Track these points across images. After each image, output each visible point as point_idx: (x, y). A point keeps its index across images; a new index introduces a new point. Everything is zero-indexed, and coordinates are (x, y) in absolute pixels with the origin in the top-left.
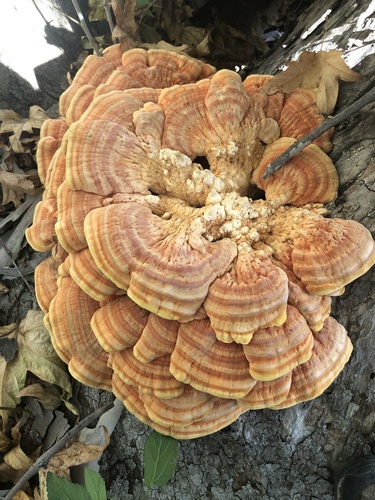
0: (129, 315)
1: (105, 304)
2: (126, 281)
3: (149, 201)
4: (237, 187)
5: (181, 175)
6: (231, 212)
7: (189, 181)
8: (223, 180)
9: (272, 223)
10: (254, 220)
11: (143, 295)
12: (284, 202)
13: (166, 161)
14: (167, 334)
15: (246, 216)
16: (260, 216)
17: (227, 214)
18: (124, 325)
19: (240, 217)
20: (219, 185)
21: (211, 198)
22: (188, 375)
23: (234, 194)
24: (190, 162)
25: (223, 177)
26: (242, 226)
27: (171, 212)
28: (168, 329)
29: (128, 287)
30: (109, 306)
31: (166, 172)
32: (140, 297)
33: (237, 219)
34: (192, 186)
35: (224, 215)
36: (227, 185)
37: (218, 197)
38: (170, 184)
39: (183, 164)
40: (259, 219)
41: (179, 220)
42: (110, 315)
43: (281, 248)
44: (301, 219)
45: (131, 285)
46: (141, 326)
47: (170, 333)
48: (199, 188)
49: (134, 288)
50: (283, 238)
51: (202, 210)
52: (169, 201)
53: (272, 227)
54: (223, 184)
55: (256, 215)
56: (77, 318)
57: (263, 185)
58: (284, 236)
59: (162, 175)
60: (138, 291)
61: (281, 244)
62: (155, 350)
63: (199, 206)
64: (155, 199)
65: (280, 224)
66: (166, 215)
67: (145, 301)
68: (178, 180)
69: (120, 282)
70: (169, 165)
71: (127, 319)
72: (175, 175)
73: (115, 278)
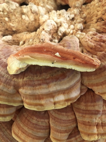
0: (35, 118)
1: (15, 117)
2: (19, 99)
3: (6, 40)
4: (52, 8)
5: (17, 15)
6: (58, 21)
7: (23, 16)
8: (43, 7)
9: (84, 15)
10: (73, 19)
11: (37, 102)
12: (82, 3)
13: (3, 11)
14: (68, 116)
15: (68, 19)
16: (75, 15)
17: (57, 23)
18: (36, 127)
19: (65, 21)
20: (42, 10)
21: (42, 19)
22: (98, 135)
23: (54, 11)
24: (18, 5)
25: (42, 5)
26: (69, 26)
27: (23, 40)
28: (66, 112)
29: (22, 102)
30: (18, 119)
31: (7, 19)
32: (36, 105)
33: (64, 23)
34: (27, 18)
35: (56, 24)
36: (47, 9)
37: (46, 17)
38: (14, 25)
39: (14, 7)
40: (76, 18)
41: (31, 40)
42: (22, 125)
43: (97, 26)
44: (100, 3)
45: (24, 100)
46: (46, 121)
47: (69, 114)
48: (32, 17)
49: (27, 101)
50: (95, 20)
51: (41, 28)
52: (18, 35)
53: (85, 18)
54: (44, 9)
55: (72, 16)
56: (3, 137)
57: (65, 2)
58: (95, 19)
59: (6, 22)
60: (32, 102)
61: (96, 24)
62: (66, 132)
63: (39, 27)
64: (9, 38)
65: (88, 14)
66: (21, 43)
67: (41, 105)
68: (17, 20)
69: (15, 102)
70: (6, 13)
71: (34, 121)
72: (13, 17)
73: (8, 101)
